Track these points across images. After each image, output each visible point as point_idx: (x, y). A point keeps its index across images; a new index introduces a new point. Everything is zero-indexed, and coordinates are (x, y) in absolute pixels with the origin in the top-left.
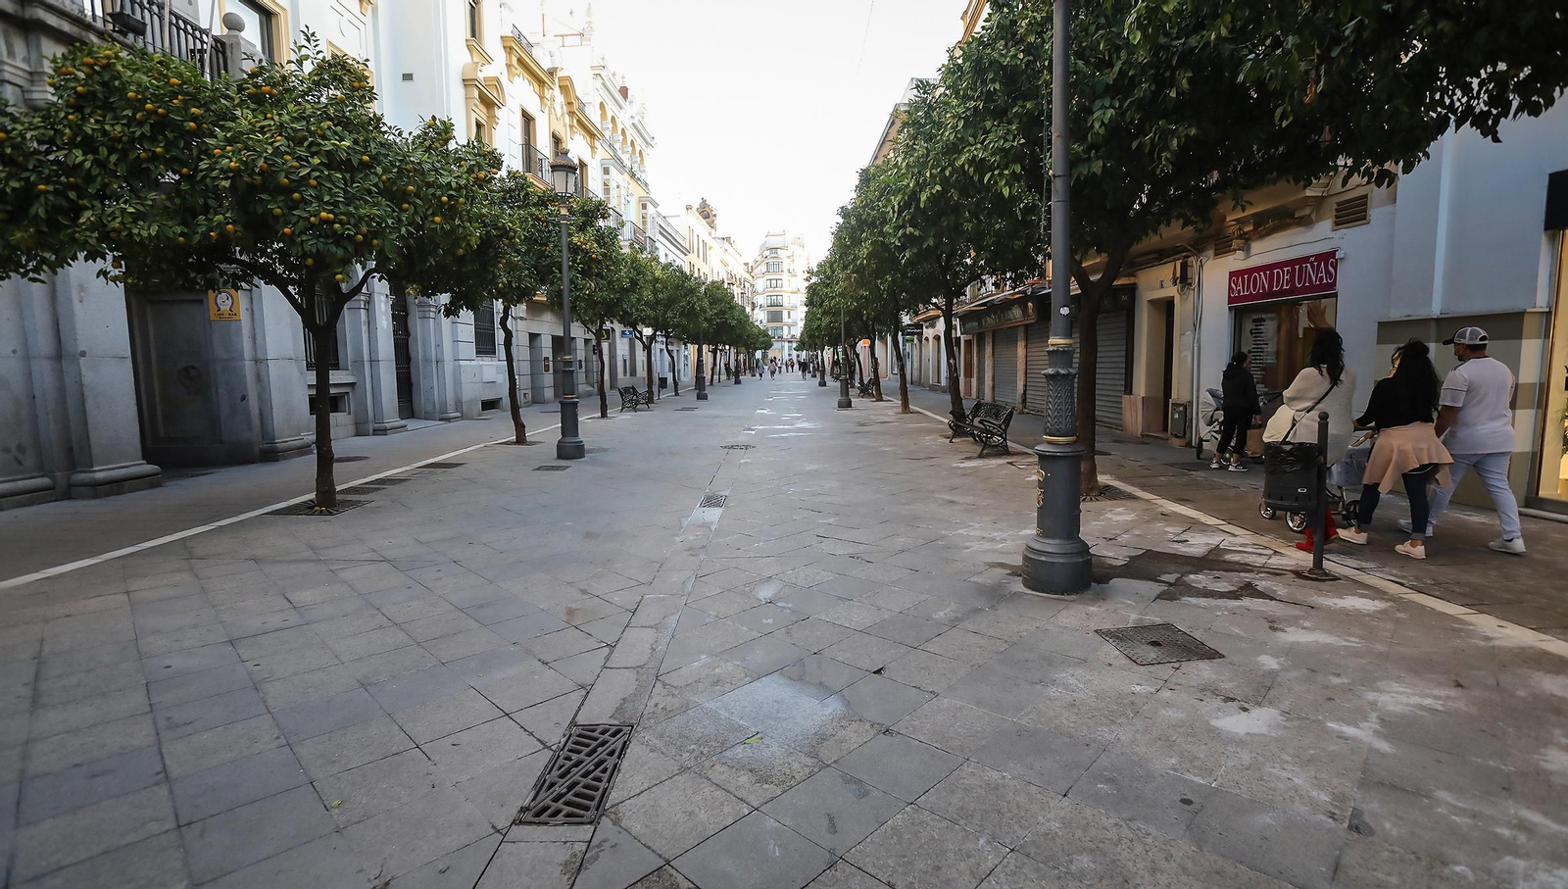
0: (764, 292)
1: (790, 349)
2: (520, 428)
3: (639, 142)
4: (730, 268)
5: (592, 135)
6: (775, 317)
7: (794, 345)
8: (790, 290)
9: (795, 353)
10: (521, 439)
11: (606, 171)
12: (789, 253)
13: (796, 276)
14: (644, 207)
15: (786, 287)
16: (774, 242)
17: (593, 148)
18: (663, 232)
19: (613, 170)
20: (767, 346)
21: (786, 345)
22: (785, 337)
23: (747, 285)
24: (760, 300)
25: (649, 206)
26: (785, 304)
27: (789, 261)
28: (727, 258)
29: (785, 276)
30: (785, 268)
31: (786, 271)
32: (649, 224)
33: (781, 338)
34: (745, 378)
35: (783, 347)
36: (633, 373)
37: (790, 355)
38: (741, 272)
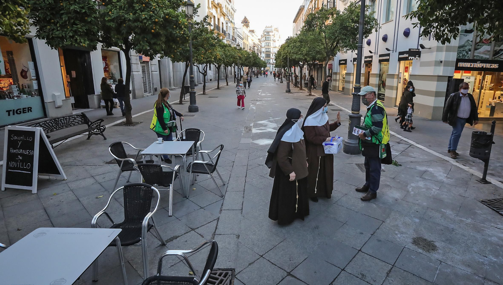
0: (264, 47)
1: (273, 67)
2: (227, 83)
3: (233, 12)
4: (254, 42)
5: (224, 15)
6: (268, 56)
7: (274, 66)
8: (273, 46)
9: (274, 68)
10: (227, 85)
11: (227, 23)
12: (273, 34)
13: (275, 42)
14: (234, 30)
15: (272, 46)
16: (268, 29)
17: (224, 18)
18: (239, 36)
19: (228, 23)
20: (265, 66)
21: (271, 65)
22: (271, 63)
23: (259, 46)
24: (263, 50)
25: (235, 29)
26: (271, 52)
27: (273, 36)
28: (253, 38)
29: (272, 42)
30: (272, 39)
31: (272, 40)
32: (235, 35)
33: (270, 63)
34: (259, 76)
35: (270, 66)
36: (231, 74)
37: (273, 69)
38: (257, 42)
